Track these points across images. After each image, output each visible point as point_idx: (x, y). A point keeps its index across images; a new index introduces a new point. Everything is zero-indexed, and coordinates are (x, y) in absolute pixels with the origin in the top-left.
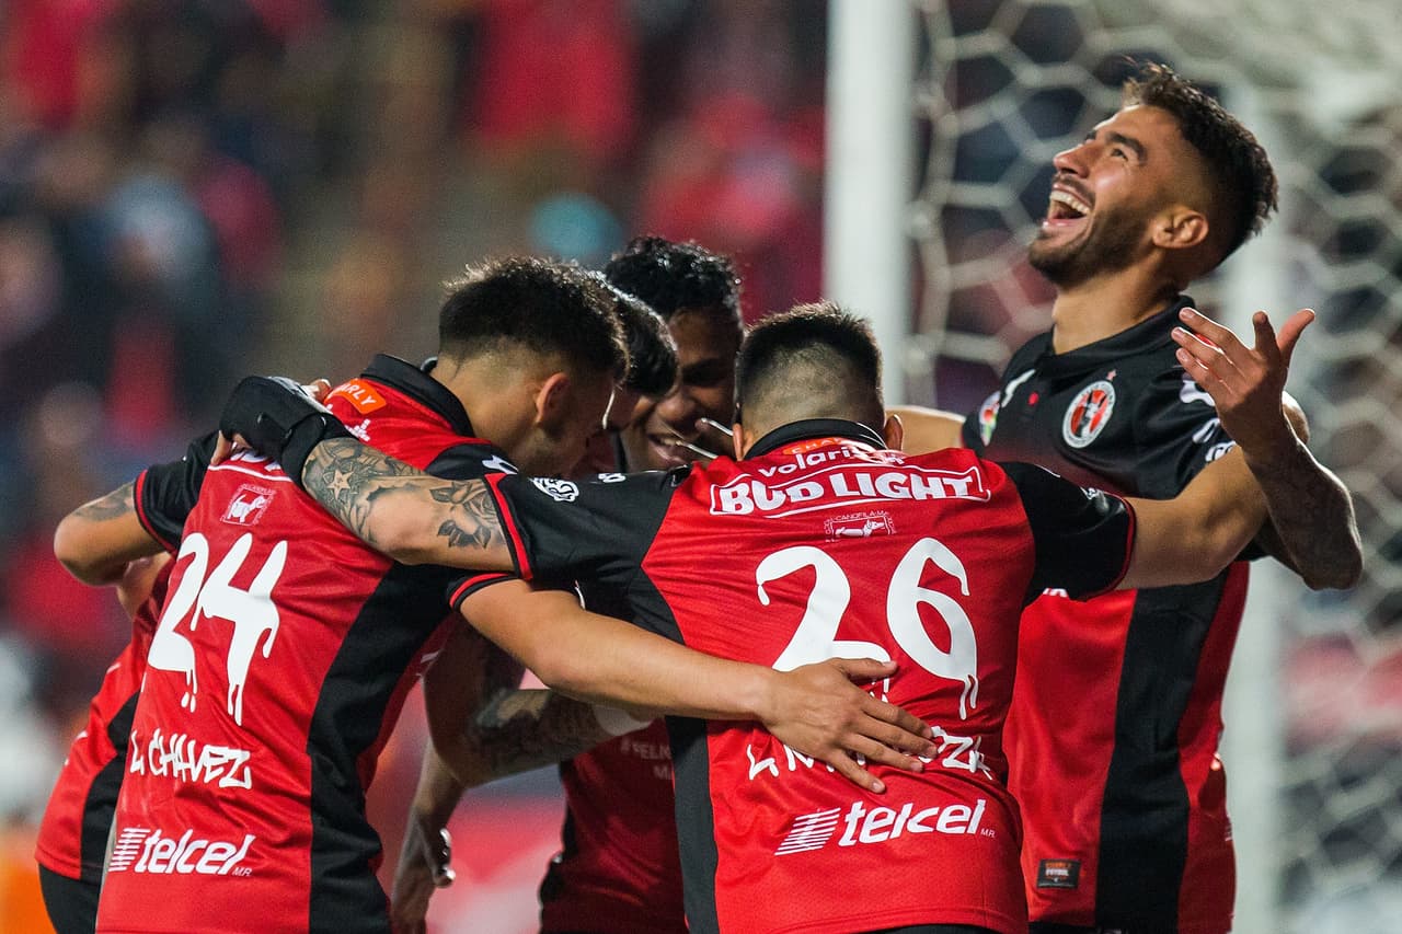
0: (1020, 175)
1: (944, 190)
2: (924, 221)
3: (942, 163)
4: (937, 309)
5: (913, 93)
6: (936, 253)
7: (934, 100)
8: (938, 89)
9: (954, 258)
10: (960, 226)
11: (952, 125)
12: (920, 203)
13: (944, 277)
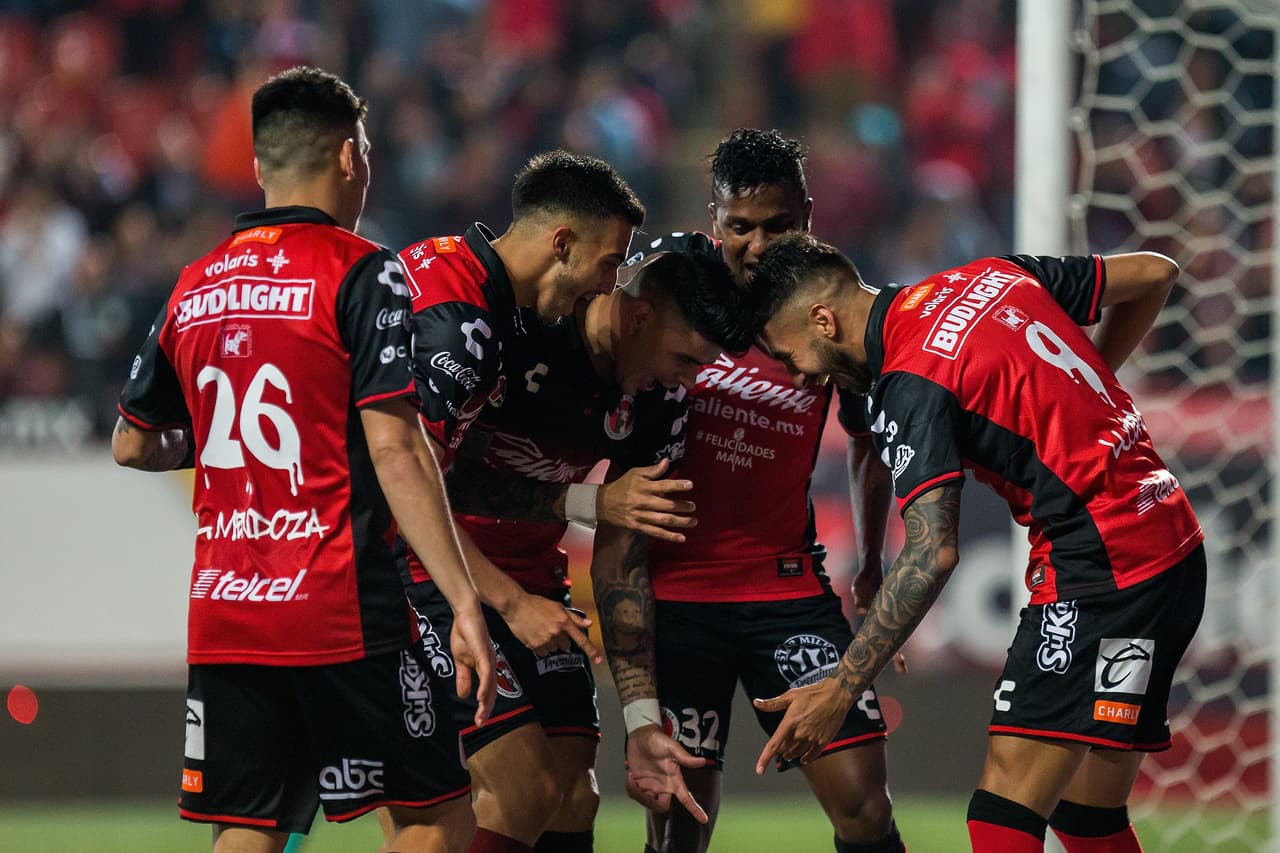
0: (1141, 90)
1: (1092, 100)
2: (1079, 120)
3: (1090, 82)
4: (1088, 177)
5: (1073, 37)
6: (1087, 141)
7: (1085, 41)
8: (1087, 35)
9: (1098, 145)
10: (1102, 124)
11: (1095, 58)
12: (1077, 109)
13: (1092, 157)
